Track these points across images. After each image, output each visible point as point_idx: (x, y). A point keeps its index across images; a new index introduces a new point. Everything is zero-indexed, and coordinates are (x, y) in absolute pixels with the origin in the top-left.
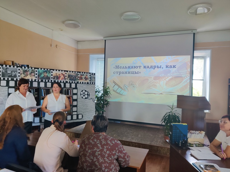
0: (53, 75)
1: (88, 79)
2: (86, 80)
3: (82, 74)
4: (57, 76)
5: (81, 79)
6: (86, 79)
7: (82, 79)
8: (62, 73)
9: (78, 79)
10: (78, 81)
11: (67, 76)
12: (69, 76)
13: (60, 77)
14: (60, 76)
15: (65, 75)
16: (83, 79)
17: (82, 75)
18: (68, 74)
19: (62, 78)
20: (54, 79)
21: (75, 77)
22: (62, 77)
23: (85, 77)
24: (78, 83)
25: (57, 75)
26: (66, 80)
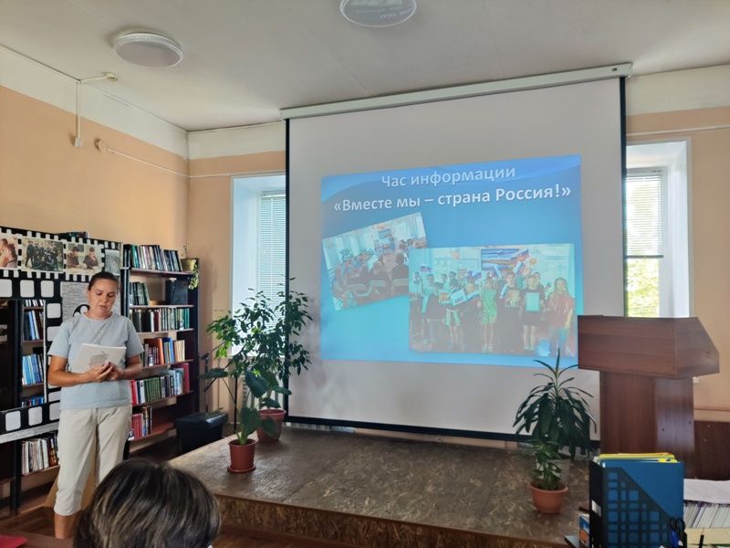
1: (96, 264)
2: (89, 268)
3: (76, 244)
5: (74, 262)
7: (77, 263)
8: (5, 241)
9: (62, 262)
11: (24, 252)
15: (18, 247)
16: (81, 262)
17: (76, 249)
18: (27, 244)
19: (6, 259)
21: (54, 256)
22: (6, 253)
23: (87, 257)
24: (62, 277)
26: (19, 268)
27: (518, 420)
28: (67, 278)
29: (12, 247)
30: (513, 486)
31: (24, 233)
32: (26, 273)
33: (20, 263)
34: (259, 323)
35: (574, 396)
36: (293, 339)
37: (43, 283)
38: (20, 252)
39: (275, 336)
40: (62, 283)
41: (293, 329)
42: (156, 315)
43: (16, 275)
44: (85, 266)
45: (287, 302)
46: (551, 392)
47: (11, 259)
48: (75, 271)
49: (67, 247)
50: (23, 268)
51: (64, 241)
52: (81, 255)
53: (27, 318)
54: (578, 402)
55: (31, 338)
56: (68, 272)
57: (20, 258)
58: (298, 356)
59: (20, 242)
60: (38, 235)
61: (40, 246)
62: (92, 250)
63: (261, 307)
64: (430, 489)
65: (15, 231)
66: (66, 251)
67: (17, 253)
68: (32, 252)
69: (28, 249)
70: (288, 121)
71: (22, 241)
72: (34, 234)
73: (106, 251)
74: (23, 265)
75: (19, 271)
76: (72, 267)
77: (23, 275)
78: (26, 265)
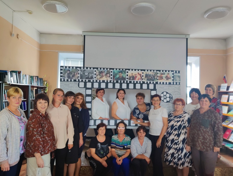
0: (129, 76)
1: (170, 78)
2: (167, 80)
3: (162, 73)
5: (161, 78)
7: (163, 78)
8: (138, 73)
9: (157, 78)
10: (158, 81)
12: (146, 76)
13: (137, 77)
15: (142, 75)
16: (164, 78)
17: (162, 74)
18: (145, 74)
19: (139, 78)
20: (130, 79)
21: (154, 77)
23: (166, 76)
24: (157, 83)
25: (133, 75)
26: (143, 80)
29: (140, 75)
31: (144, 70)
37: (150, 85)
38: (143, 76)
43: (141, 82)
44: (166, 79)
47: (140, 78)
51: (158, 72)
60: (149, 71)
62: (168, 74)
65: (141, 70)
67: (142, 76)
71: (144, 73)
76: (160, 80)
77: (144, 83)
78: (145, 80)
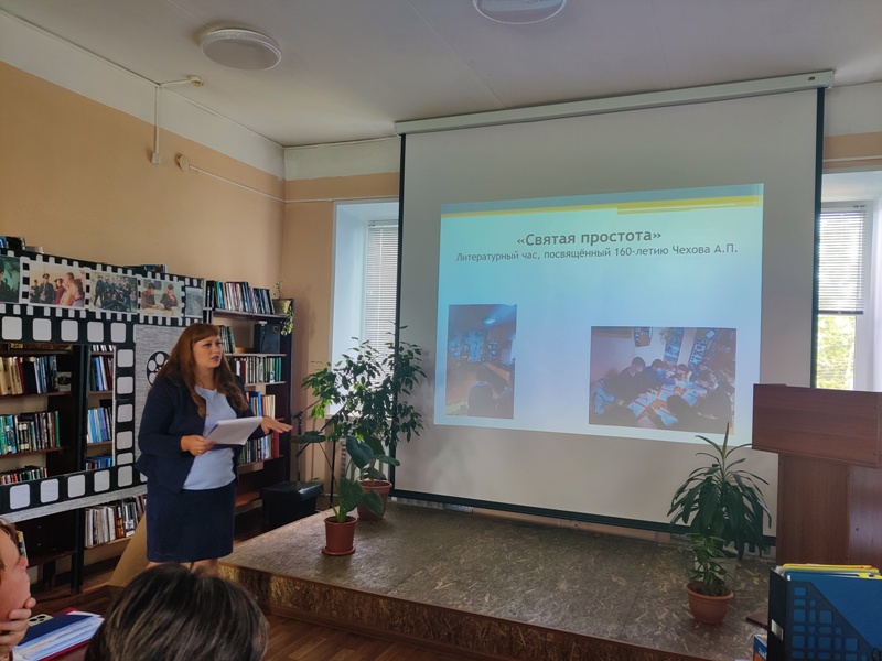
0: (32, 283)
1: (176, 305)
2: (166, 308)
3: (153, 280)
4: (50, 286)
5: (150, 301)
6: (168, 303)
7: (154, 303)
8: (71, 275)
11: (93, 289)
13: (64, 290)
14: (64, 285)
15: (86, 282)
16: (157, 302)
17: (152, 286)
18: (97, 280)
19: (72, 297)
20: (35, 299)
21: (127, 294)
22: (72, 290)
23: (165, 296)
24: (136, 319)
25: (51, 281)
26: (86, 307)
27: (674, 508)
28: (142, 320)
29: (78, 283)
30: (664, 588)
31: (93, 265)
32: (94, 313)
33: (87, 302)
34: (363, 379)
35: (744, 481)
36: (402, 398)
37: (113, 325)
38: (88, 287)
39: (381, 395)
40: (135, 326)
41: (403, 386)
42: (243, 364)
43: (83, 315)
44: (163, 306)
45: (396, 355)
46: (716, 476)
47: (77, 297)
48: (150, 313)
49: (142, 283)
50: (90, 307)
51: (139, 277)
52: (158, 293)
53: (94, 365)
54: (750, 489)
55: (98, 389)
56: (143, 313)
57: (87, 296)
58: (407, 419)
59: (88, 276)
60: (109, 269)
61: (111, 282)
62: (171, 287)
63: (365, 360)
64: (563, 586)
65: (82, 264)
66: (141, 288)
67: (85, 290)
68: (102, 288)
69: (98, 285)
70: (403, 136)
71: (91, 276)
72: (104, 268)
73: (187, 288)
74: (91, 304)
75: (87, 310)
76: (147, 307)
77: (91, 316)
78: (95, 304)
